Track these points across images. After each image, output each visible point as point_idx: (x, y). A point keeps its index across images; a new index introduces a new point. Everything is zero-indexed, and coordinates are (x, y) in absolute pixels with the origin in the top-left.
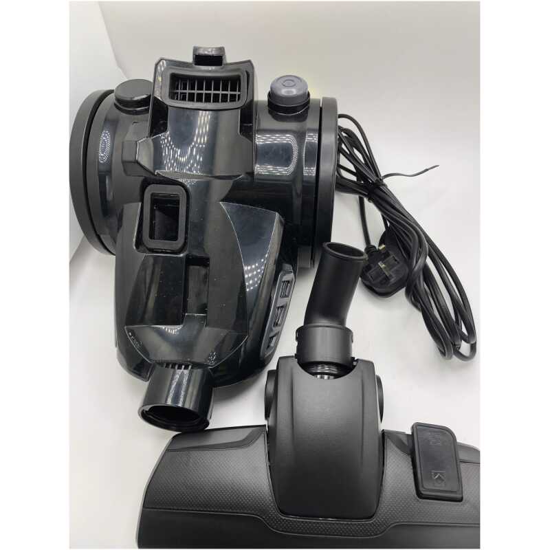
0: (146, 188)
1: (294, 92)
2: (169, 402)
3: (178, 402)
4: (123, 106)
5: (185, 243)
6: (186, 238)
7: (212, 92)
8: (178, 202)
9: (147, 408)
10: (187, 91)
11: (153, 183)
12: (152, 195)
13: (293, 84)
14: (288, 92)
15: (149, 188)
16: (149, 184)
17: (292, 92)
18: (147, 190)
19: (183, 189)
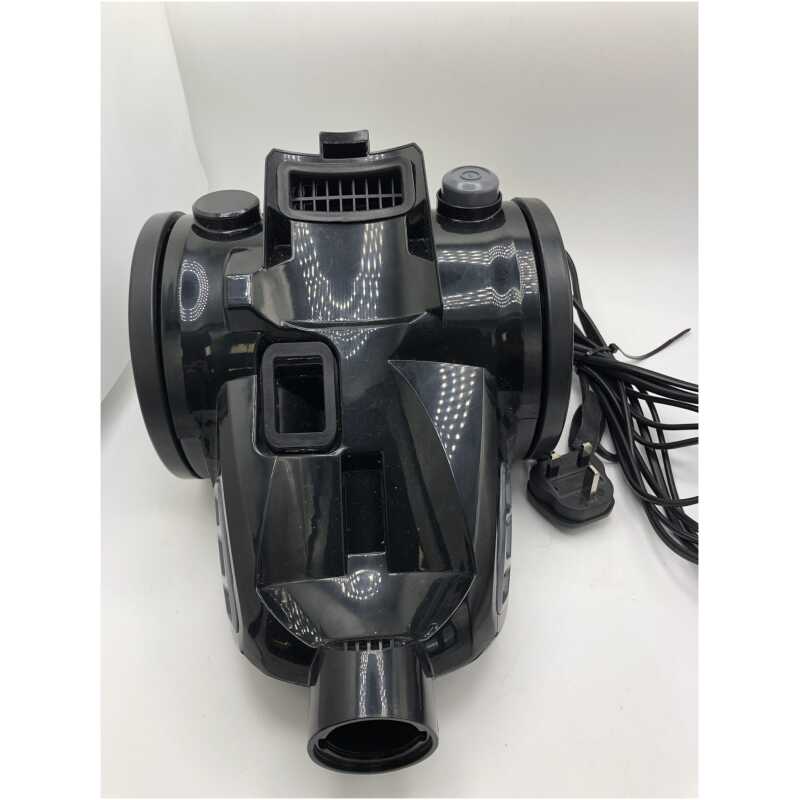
0: (264, 350)
1: (478, 187)
2: (363, 714)
3: (378, 709)
4: (210, 228)
5: (338, 434)
6: (339, 425)
7: (354, 197)
8: (319, 369)
9: (324, 735)
10: (314, 198)
11: (276, 342)
12: (276, 361)
13: (475, 176)
14: (468, 186)
15: (269, 350)
16: (269, 344)
17: (473, 186)
18: (265, 355)
19: (325, 345)
